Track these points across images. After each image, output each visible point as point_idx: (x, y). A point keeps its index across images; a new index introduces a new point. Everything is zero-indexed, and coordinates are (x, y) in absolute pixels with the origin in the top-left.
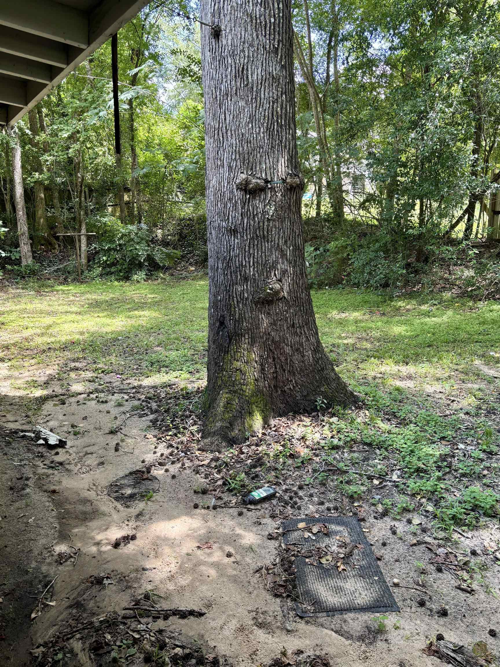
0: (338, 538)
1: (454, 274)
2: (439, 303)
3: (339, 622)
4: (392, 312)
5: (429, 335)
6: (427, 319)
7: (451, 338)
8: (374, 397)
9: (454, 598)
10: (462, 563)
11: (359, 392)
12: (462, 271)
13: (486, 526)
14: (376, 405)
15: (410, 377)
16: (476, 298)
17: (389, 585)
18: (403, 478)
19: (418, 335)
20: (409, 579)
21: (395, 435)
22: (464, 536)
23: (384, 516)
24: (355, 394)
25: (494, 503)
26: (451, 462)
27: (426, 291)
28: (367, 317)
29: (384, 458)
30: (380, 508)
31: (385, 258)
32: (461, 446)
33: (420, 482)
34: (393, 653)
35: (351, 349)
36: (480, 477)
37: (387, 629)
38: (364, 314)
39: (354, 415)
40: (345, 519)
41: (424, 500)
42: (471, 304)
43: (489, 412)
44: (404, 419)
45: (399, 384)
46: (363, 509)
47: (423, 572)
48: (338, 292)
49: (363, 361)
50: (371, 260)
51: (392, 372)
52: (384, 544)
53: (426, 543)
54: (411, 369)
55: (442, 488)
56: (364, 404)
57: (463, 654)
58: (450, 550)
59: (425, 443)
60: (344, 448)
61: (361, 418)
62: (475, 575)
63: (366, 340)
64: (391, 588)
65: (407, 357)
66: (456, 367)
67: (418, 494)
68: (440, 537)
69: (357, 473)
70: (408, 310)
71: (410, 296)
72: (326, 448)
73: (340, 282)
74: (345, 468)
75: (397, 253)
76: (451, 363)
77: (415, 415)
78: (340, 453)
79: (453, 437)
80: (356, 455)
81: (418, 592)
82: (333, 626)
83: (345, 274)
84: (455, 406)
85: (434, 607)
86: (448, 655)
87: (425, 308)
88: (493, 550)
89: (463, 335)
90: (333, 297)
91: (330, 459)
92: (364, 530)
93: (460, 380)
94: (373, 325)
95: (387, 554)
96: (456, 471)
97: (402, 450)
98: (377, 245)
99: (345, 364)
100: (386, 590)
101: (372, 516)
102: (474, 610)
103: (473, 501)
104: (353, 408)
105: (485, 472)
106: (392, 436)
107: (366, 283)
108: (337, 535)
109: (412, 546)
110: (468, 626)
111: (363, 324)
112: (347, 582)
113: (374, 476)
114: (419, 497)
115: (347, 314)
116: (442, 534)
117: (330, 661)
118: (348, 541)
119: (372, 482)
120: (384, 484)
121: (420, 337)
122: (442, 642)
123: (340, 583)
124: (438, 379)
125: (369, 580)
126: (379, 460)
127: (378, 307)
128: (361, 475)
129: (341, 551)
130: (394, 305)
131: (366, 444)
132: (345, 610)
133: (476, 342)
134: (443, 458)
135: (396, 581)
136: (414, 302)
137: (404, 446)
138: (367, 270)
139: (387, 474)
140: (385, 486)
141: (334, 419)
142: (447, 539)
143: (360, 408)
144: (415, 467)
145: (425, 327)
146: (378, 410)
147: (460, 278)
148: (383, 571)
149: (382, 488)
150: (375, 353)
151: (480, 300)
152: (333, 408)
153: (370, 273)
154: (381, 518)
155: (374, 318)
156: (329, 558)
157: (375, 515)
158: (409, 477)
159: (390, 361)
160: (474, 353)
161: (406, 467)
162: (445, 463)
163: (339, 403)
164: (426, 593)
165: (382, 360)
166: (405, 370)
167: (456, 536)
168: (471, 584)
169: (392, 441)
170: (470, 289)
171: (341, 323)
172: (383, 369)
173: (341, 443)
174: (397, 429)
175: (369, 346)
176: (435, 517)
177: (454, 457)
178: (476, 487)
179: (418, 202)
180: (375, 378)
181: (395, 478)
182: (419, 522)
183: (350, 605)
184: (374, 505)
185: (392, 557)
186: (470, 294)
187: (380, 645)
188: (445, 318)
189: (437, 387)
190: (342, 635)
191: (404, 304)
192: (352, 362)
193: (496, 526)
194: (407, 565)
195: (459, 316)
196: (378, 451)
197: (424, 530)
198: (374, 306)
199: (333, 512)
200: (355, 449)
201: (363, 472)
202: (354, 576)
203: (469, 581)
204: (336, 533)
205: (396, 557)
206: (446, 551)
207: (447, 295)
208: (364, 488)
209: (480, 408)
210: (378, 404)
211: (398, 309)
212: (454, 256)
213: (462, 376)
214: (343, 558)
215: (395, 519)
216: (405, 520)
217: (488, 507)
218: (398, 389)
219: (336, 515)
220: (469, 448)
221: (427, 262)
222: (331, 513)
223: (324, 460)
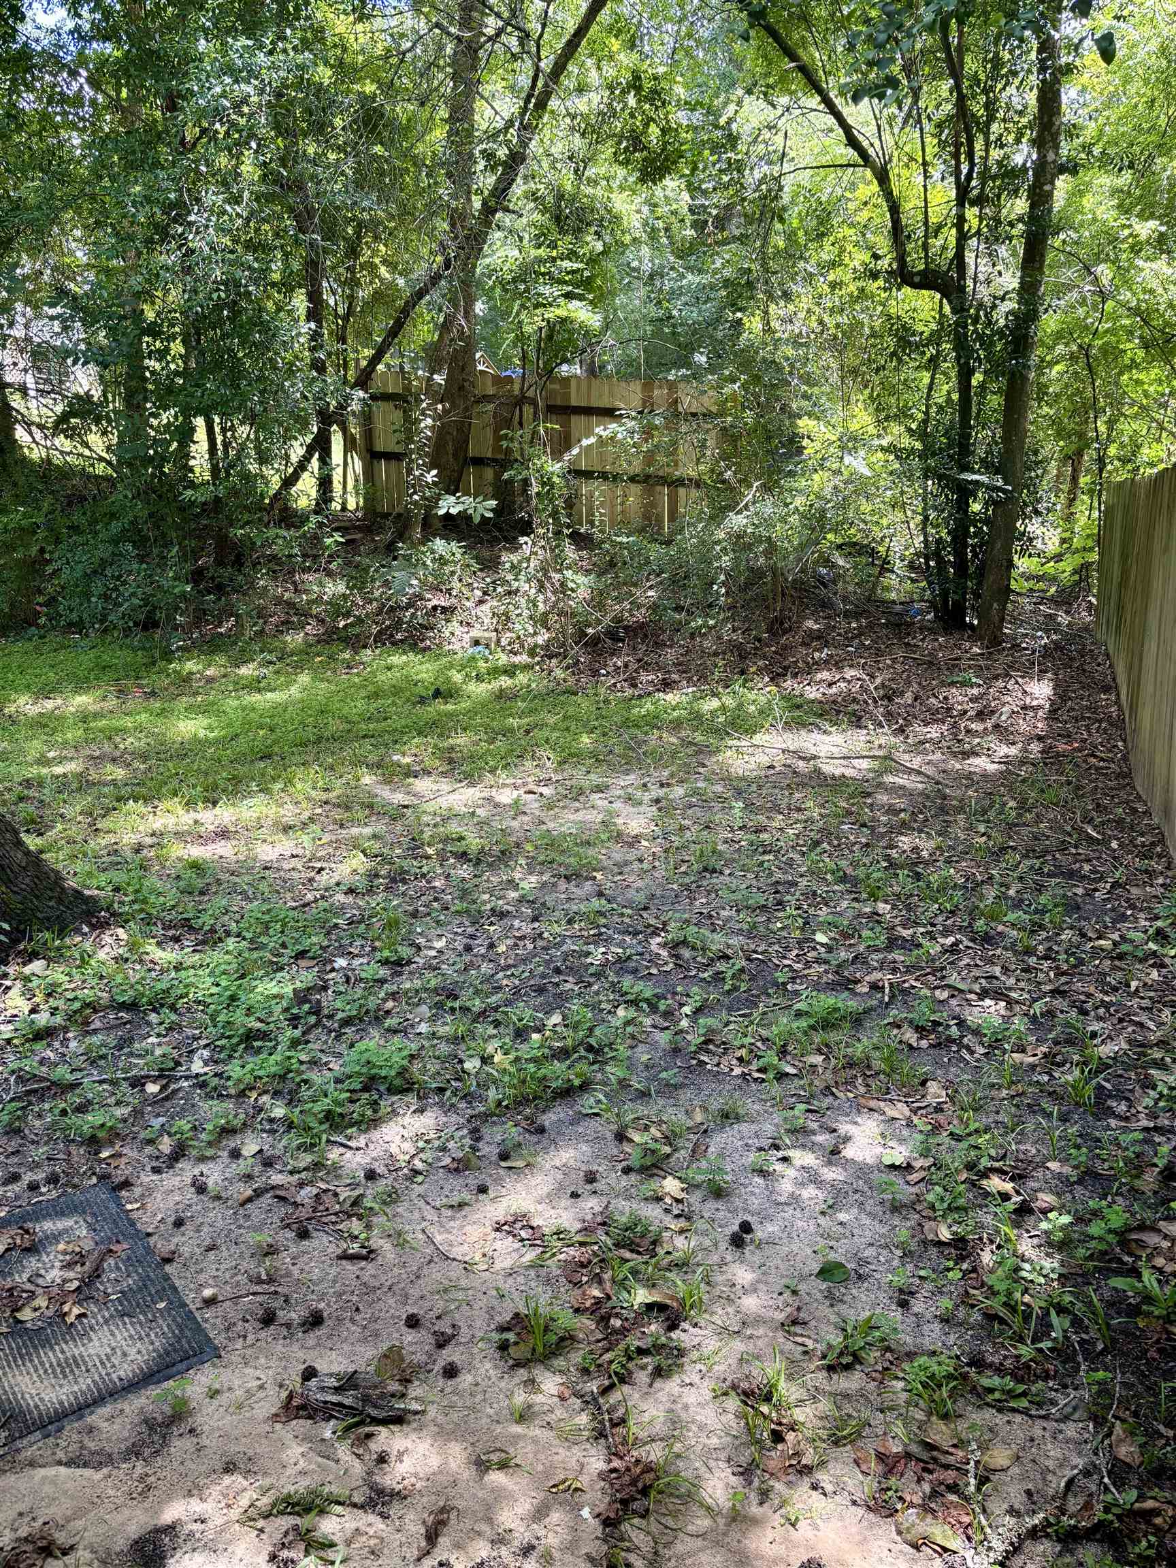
0: (61, 1247)
1: (307, 592)
2: (280, 659)
3: (75, 1437)
4: (172, 688)
5: (261, 733)
6: (256, 697)
7: (310, 733)
8: (137, 892)
9: (335, 1282)
10: (347, 1205)
11: (98, 888)
12: (321, 585)
13: (395, 1113)
14: (142, 910)
15: (223, 834)
16: (356, 643)
17: (192, 1307)
18: (216, 1062)
19: (237, 735)
20: (239, 1277)
21: (192, 972)
22: (350, 1148)
23: (177, 1160)
24: (87, 893)
25: (405, 1062)
26: (319, 1002)
27: (248, 633)
28: (112, 703)
29: (170, 1029)
30: (166, 1145)
31: (141, 559)
32: (341, 962)
33: (252, 1061)
34: (207, 1451)
35: (74, 786)
36: (378, 1017)
37: (194, 1404)
38: (104, 698)
39: (87, 946)
40: (79, 1196)
41: (265, 1098)
42: (347, 655)
43: (393, 880)
44: (213, 931)
45: (197, 852)
46: (124, 1160)
47: (271, 1251)
48: (29, 646)
49: (108, 812)
50: (104, 563)
51: (180, 829)
52: (179, 1223)
53: (273, 1188)
54: (224, 814)
55: (302, 1063)
56: (112, 915)
57: (356, 1387)
58: (324, 1186)
59: (261, 973)
60: (66, 1029)
61: (107, 949)
62: (375, 1219)
63: (114, 760)
64: (197, 1314)
65: (215, 787)
66: (324, 797)
67: (252, 1089)
68: (302, 1165)
69: (101, 1082)
70: (211, 680)
71: (211, 646)
72: (15, 1041)
73: (30, 621)
74: (70, 1078)
75: (167, 545)
76: (314, 788)
77: (237, 917)
78: (57, 1044)
79: (322, 948)
80: (96, 1039)
81: (259, 1298)
82: (61, 1455)
83: (41, 599)
84: (324, 879)
85: (294, 1315)
86: (326, 1402)
87: (247, 671)
88: (407, 1157)
89: (335, 726)
90: (16, 659)
91: (30, 1065)
92: (129, 1207)
93: (335, 822)
94: (129, 722)
95: (187, 1243)
96: (330, 1017)
97: (209, 1000)
98: (115, 527)
99: (59, 827)
100: (187, 1324)
101: (148, 1168)
102: (375, 1289)
103: (364, 1070)
104: (86, 929)
105: (390, 1004)
106: (183, 974)
107: (102, 622)
108: (58, 1242)
109: (242, 1205)
110: (365, 1327)
111: (103, 723)
112: (91, 1340)
113: (148, 1077)
114: (254, 1095)
115: (60, 701)
116: (307, 1159)
117: (56, 1535)
118: (88, 1245)
119: (143, 1091)
120: (173, 1086)
121: (242, 739)
122: (313, 1383)
123: (73, 1349)
124: (287, 829)
125: (145, 1315)
126: (159, 1035)
127: (137, 678)
128: (114, 1083)
129: (71, 1275)
130: (175, 671)
131: (123, 1006)
132: (88, 1406)
133: (365, 737)
134: (301, 997)
135: (208, 1293)
136: (220, 659)
137: (214, 990)
138: (97, 587)
139: (178, 1064)
140: (175, 1092)
141: (37, 966)
142: (317, 1166)
143: (102, 926)
144: (241, 1031)
145: (252, 715)
146: (149, 921)
147: (318, 601)
148: (177, 1283)
149: (167, 1098)
150: (137, 789)
151: (365, 647)
152: (31, 939)
153: (106, 597)
154: (170, 1167)
155: (130, 705)
156: (42, 1302)
157: (154, 1164)
158: (230, 1057)
159: (174, 804)
160: (358, 762)
161: (222, 1036)
162: (306, 1007)
163: (46, 923)
164: (276, 1293)
165: (156, 802)
166: (211, 818)
167: (334, 1154)
168: (368, 1239)
169: (186, 986)
170: (342, 624)
171: (42, 724)
172: (157, 823)
173: (58, 1020)
174: (197, 956)
175: (120, 773)
176: (290, 1126)
177: (325, 988)
178: (372, 1042)
179: (199, 422)
180: (138, 849)
181: (197, 1067)
182: (257, 1148)
183: (99, 1390)
184: (151, 1142)
185: (198, 1246)
186: (343, 634)
187: (180, 1446)
188: (294, 691)
189: (286, 846)
190: (85, 1465)
191: (200, 667)
192: (80, 818)
193: (413, 1108)
194: (233, 1248)
195: (324, 685)
196: (153, 1018)
197: (268, 1163)
198: (127, 677)
199: (44, 1190)
200: (97, 1024)
201: (120, 1075)
202: (106, 1322)
203: (363, 1236)
204: (55, 1237)
205: (206, 1243)
206: (315, 1191)
207: (295, 639)
208: (119, 1112)
209: (377, 876)
210: (148, 908)
211: (187, 679)
212: (296, 551)
213: (338, 814)
214: (78, 1288)
215: (202, 1159)
216: (226, 1154)
217: (393, 1073)
218: (196, 866)
219: (54, 1194)
220: (356, 962)
221: (242, 565)
222: (42, 1194)
223: (13, 1072)
